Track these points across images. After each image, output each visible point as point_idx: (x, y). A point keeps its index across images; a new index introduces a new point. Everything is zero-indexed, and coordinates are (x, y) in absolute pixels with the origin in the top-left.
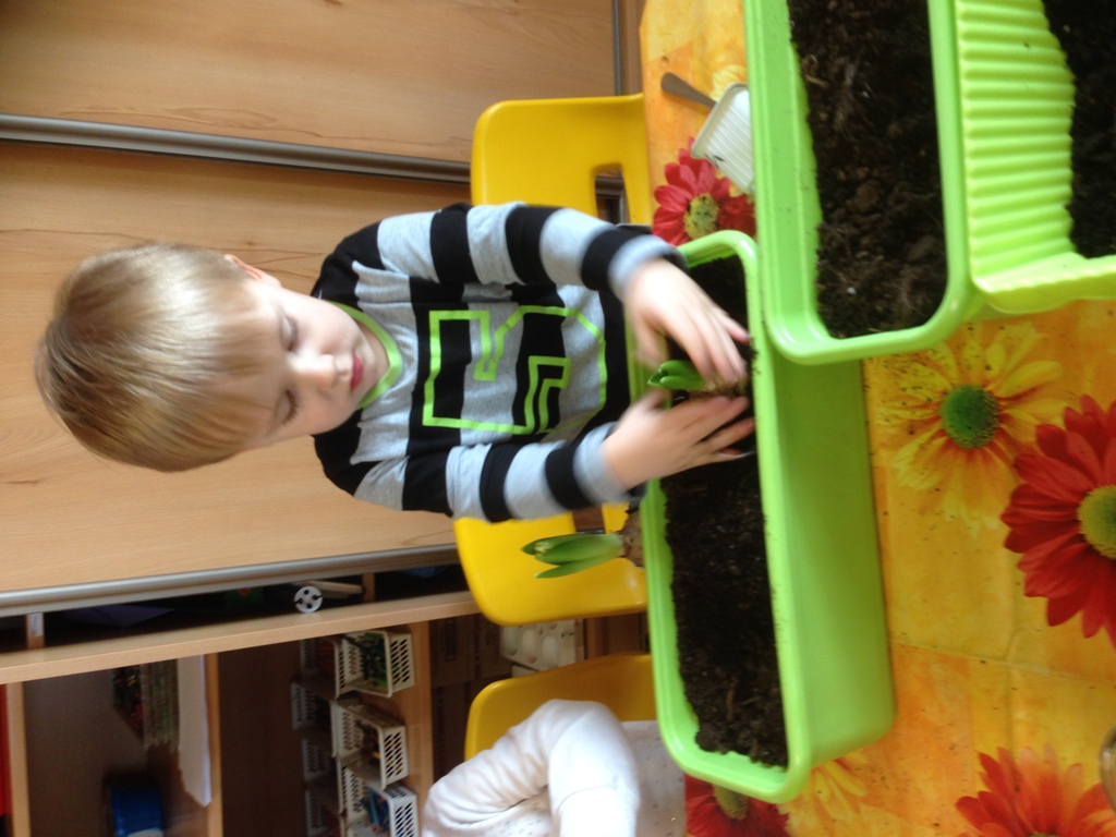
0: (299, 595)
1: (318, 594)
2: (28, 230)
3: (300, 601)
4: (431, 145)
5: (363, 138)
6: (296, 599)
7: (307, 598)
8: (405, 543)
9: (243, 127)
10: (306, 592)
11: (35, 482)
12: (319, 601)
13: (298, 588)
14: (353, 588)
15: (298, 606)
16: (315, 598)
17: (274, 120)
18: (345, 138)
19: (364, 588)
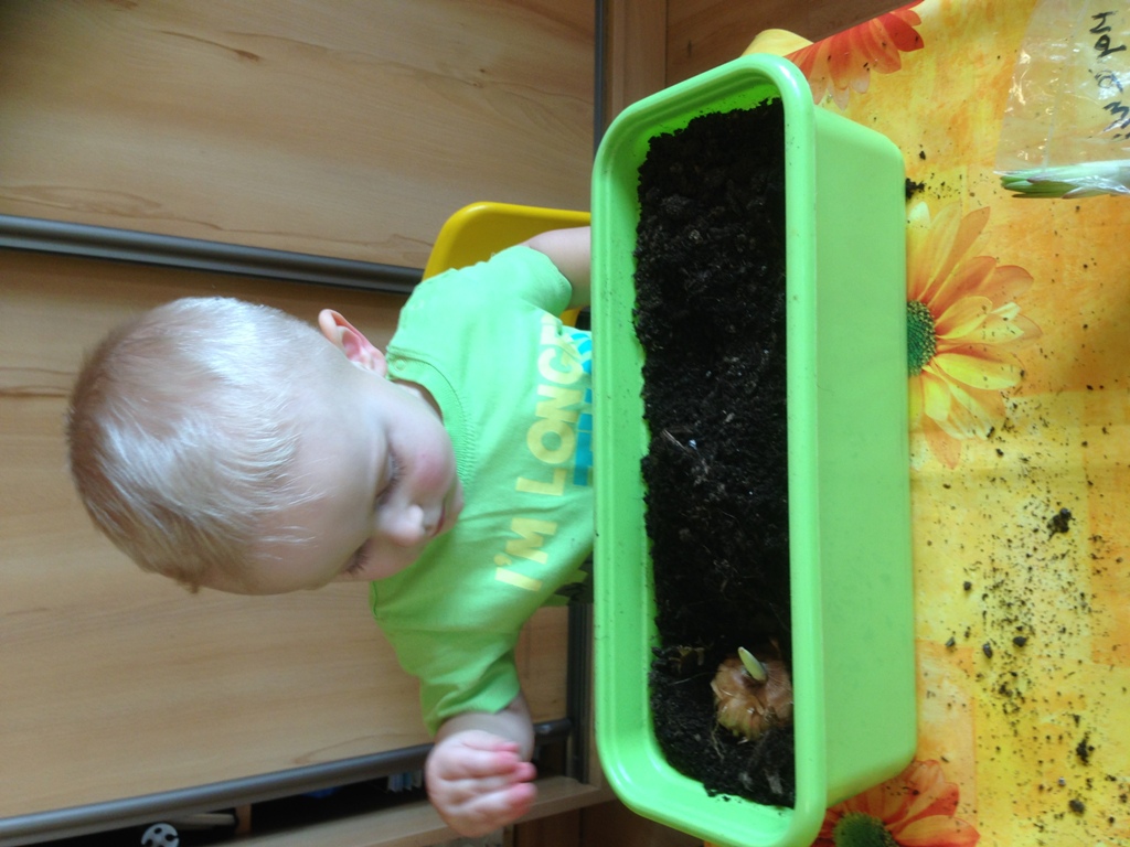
0: (149, 834)
3: (150, 843)
4: (366, 244)
5: (280, 233)
6: (144, 841)
7: (159, 840)
8: (297, 761)
9: (114, 213)
10: (158, 831)
12: (176, 841)
13: (148, 826)
14: (226, 819)
16: (170, 838)
17: (158, 205)
18: (255, 232)
19: (237, 820)
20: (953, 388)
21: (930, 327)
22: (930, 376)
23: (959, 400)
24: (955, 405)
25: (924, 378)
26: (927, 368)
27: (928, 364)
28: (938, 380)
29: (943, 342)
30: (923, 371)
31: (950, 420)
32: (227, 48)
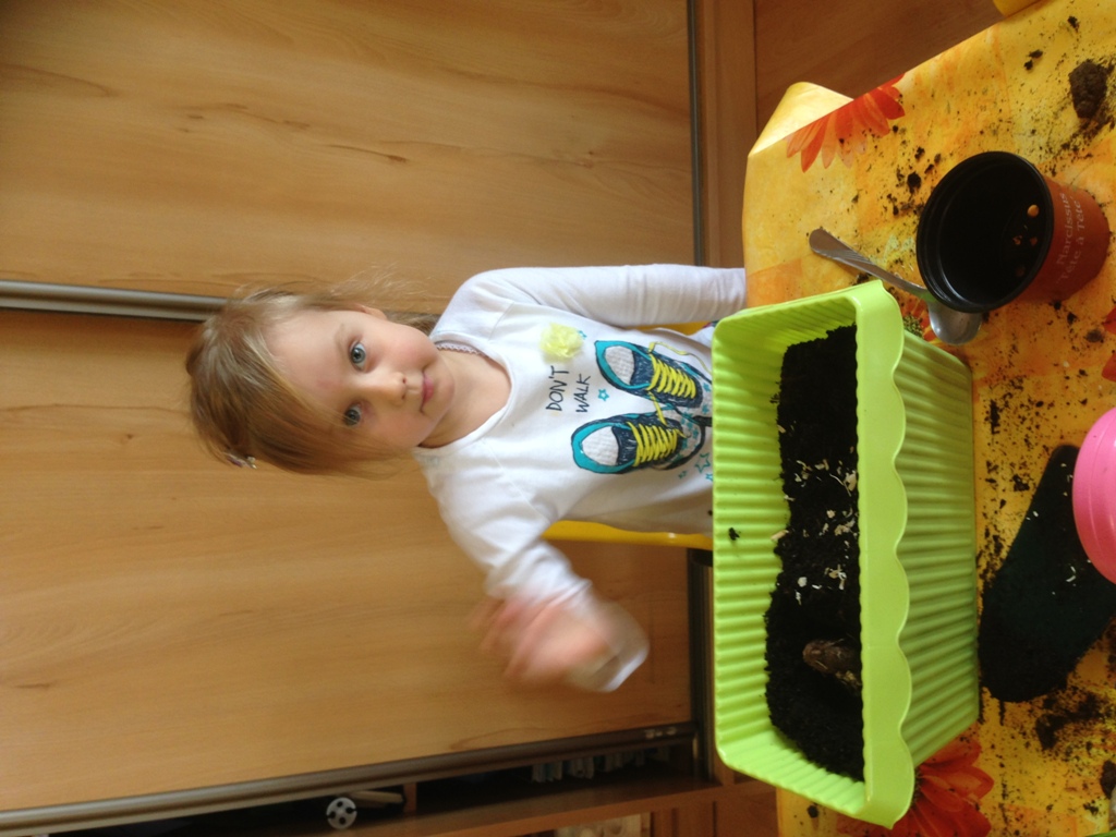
0: (332, 807)
1: (353, 806)
2: (57, 405)
3: (333, 815)
6: (328, 812)
7: (341, 812)
8: (453, 747)
10: (340, 804)
11: (46, 686)
12: (355, 814)
13: (331, 798)
14: (394, 798)
15: (330, 820)
16: (349, 810)
19: (404, 798)
32: (381, 155)
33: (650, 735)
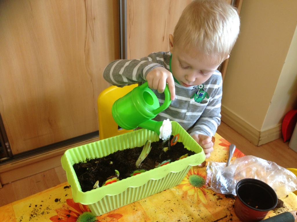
20: (196, 194)
21: (203, 185)
22: (195, 189)
23: (195, 196)
24: (193, 195)
25: (194, 188)
26: (196, 187)
27: (197, 188)
28: (195, 190)
29: (202, 188)
30: (194, 187)
31: (190, 196)
32: (164, 35)
33: (7, 144)
